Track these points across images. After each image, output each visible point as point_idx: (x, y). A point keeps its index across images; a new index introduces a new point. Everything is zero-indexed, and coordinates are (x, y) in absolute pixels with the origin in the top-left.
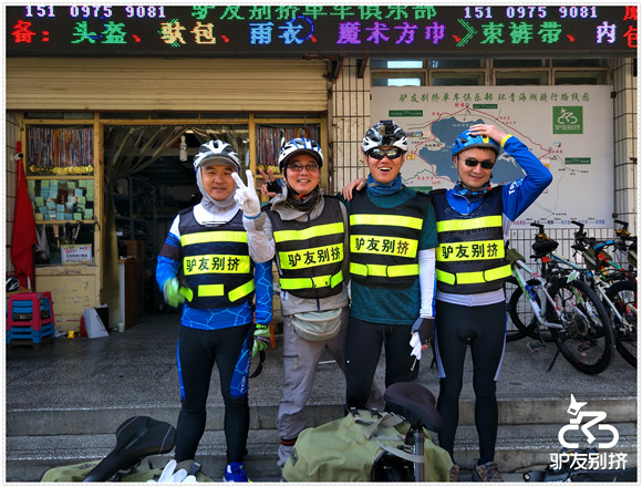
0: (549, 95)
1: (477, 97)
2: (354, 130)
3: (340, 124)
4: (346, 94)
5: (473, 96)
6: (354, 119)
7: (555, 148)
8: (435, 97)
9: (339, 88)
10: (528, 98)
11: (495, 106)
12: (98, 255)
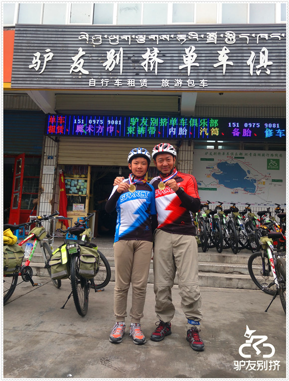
0: (266, 154)
1: (236, 154)
2: (186, 165)
3: (181, 163)
4: (184, 152)
5: (234, 154)
6: (186, 161)
7: (268, 175)
8: (219, 153)
9: (181, 149)
10: (257, 154)
11: (244, 158)
12: (87, 208)
